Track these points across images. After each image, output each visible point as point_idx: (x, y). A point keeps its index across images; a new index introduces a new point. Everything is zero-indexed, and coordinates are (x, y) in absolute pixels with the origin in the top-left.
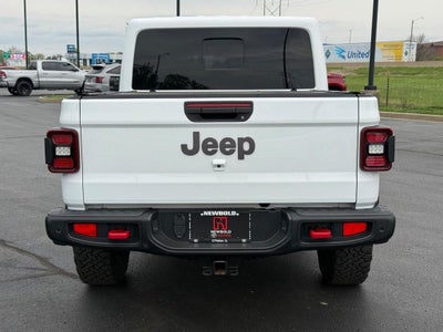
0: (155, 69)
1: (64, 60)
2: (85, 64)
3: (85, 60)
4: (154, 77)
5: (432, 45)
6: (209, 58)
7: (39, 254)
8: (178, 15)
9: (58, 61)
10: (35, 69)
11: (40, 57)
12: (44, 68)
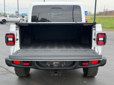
0: (38, 17)
1: (15, 15)
2: (20, 16)
3: (20, 15)
4: (38, 19)
5: (110, 11)
6: (53, 14)
7: (5, 67)
8: (44, 1)
9: (13, 15)
10: (7, 17)
11: (8, 14)
12: (9, 17)
